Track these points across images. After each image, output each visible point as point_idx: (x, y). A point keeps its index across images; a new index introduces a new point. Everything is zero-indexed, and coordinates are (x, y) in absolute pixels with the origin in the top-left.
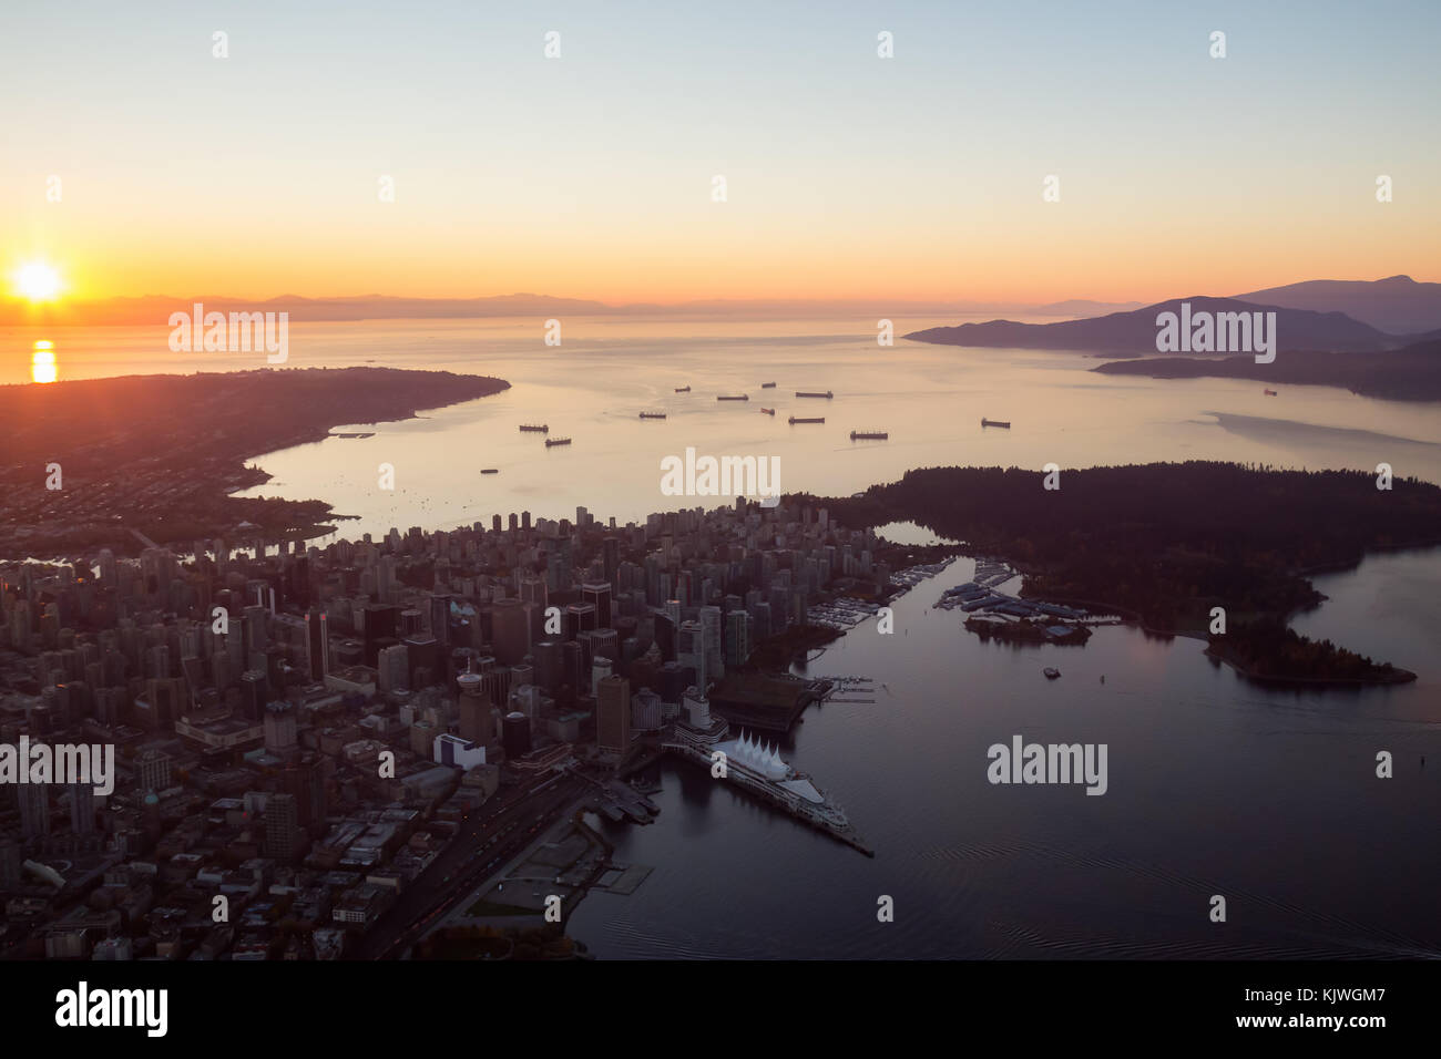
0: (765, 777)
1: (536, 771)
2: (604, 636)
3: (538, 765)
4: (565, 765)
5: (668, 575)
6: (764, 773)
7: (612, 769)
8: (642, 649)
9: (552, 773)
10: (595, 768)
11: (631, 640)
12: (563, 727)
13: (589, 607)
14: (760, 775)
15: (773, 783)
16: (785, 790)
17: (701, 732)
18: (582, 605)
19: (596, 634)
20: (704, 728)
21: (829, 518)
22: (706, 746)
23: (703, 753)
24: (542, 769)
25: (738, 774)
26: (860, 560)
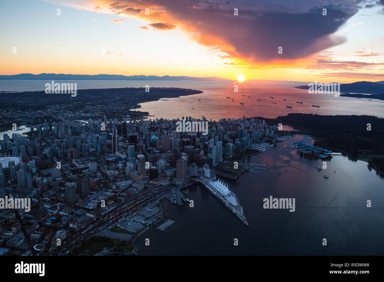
0: (221, 194)
1: (156, 184)
2: (190, 147)
3: (156, 183)
4: (165, 184)
5: (214, 133)
7: (178, 186)
8: (199, 152)
9: (161, 185)
10: (173, 185)
11: (197, 149)
12: (168, 173)
13: (189, 139)
14: (220, 193)
15: (223, 197)
16: (226, 199)
18: (187, 139)
19: (188, 147)
20: (208, 177)
21: (265, 123)
22: (208, 182)
23: (207, 184)
24: (158, 184)
25: (214, 192)
26: (271, 133)
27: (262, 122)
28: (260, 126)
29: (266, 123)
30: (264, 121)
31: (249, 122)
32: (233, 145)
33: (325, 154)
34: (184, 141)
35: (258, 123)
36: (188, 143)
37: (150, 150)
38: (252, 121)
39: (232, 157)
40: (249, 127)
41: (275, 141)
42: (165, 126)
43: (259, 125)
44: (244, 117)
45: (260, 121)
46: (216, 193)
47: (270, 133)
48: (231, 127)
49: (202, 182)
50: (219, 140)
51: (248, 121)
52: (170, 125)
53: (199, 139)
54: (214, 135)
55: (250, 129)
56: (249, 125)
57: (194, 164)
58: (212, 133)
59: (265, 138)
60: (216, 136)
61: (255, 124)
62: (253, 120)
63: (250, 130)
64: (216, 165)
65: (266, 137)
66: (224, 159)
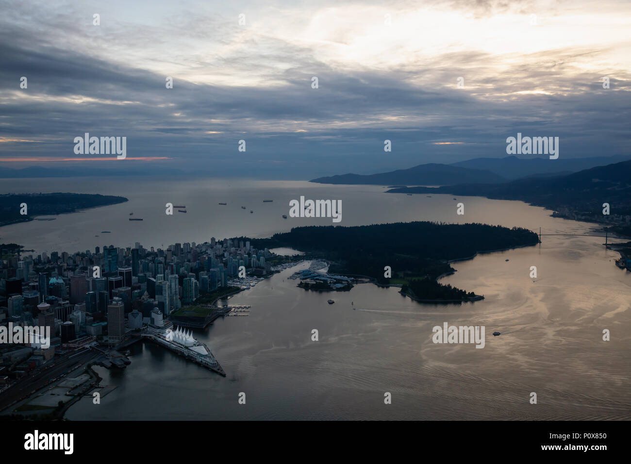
0: (184, 346)
1: (75, 348)
2: (123, 290)
3: (76, 345)
4: (90, 345)
5: (162, 265)
6: (183, 343)
7: (114, 346)
8: (141, 295)
9: (84, 348)
10: (105, 346)
11: (136, 291)
12: (93, 329)
13: (119, 278)
14: (181, 345)
15: (187, 348)
16: (191, 350)
17: (159, 328)
18: (116, 277)
19: (120, 289)
20: (160, 326)
21: (250, 245)
22: (161, 334)
23: (160, 337)
24: (78, 347)
25: (172, 345)
26: (259, 260)
27: (245, 245)
28: (242, 252)
29: (252, 246)
30: (248, 243)
31: (222, 246)
32: (196, 281)
33: (342, 283)
34: (111, 282)
35: (239, 247)
36: (119, 284)
37: (53, 300)
38: (228, 244)
39: (195, 300)
40: (223, 255)
41: (267, 272)
42: (66, 264)
43: (240, 250)
44: (213, 239)
45: (242, 243)
46: (175, 346)
47: (257, 261)
48: (190, 256)
49: (150, 337)
50: (172, 273)
51: (221, 246)
52: (75, 262)
53: (137, 278)
54: (162, 269)
55: (224, 257)
56: (221, 252)
57: (135, 311)
58: (159, 265)
59: (250, 269)
60: (166, 271)
61: (233, 249)
62: (229, 242)
63: (224, 259)
64: (170, 312)
65: (251, 267)
66: (183, 304)
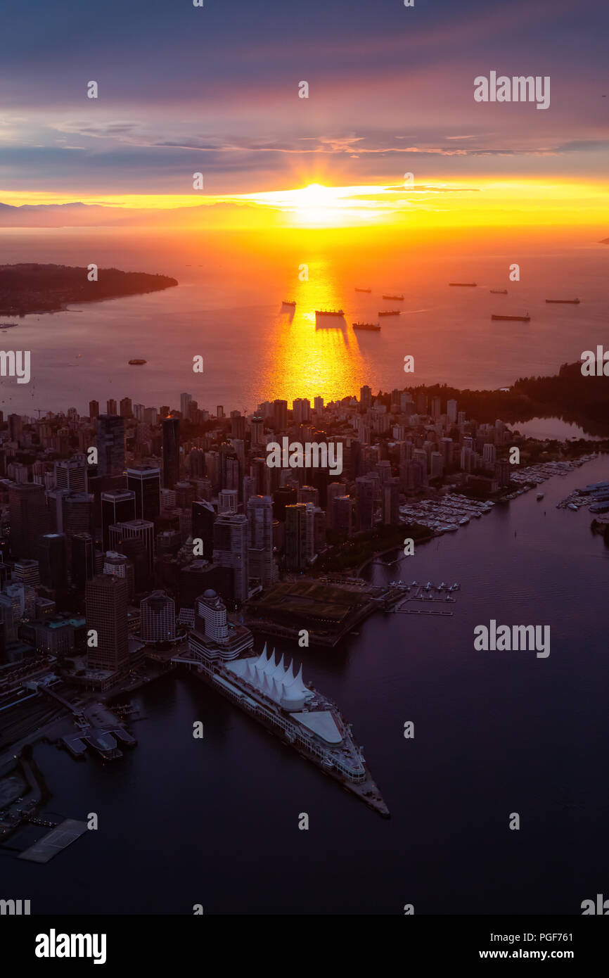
0: (278, 706)
2: (135, 529)
4: (39, 684)
6: (277, 699)
11: (166, 534)
12: (50, 639)
13: (128, 495)
14: (272, 703)
15: (285, 713)
16: (298, 723)
17: (215, 645)
18: (119, 493)
19: (128, 526)
20: (219, 641)
21: (458, 410)
22: (221, 664)
23: (217, 672)
25: (249, 700)
26: (481, 454)
27: (444, 410)
28: (437, 427)
29: (462, 413)
30: (452, 405)
31: (388, 410)
32: (318, 509)
34: (108, 505)
35: (429, 412)
36: (126, 510)
38: (403, 405)
39: (317, 561)
40: (389, 435)
43: (432, 423)
44: (365, 391)
45: (436, 405)
46: (254, 704)
47: (476, 455)
49: (195, 667)
50: (261, 491)
51: (384, 408)
54: (236, 473)
55: (393, 440)
56: (386, 425)
57: (158, 594)
59: (458, 475)
60: (246, 478)
61: (413, 418)
62: (406, 400)
63: (392, 444)
64: (250, 595)
65: (461, 471)
66: (283, 569)
